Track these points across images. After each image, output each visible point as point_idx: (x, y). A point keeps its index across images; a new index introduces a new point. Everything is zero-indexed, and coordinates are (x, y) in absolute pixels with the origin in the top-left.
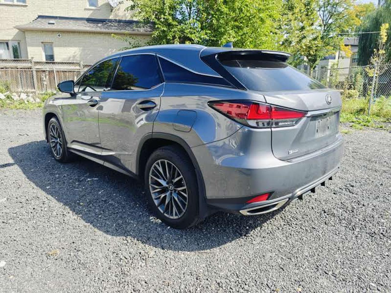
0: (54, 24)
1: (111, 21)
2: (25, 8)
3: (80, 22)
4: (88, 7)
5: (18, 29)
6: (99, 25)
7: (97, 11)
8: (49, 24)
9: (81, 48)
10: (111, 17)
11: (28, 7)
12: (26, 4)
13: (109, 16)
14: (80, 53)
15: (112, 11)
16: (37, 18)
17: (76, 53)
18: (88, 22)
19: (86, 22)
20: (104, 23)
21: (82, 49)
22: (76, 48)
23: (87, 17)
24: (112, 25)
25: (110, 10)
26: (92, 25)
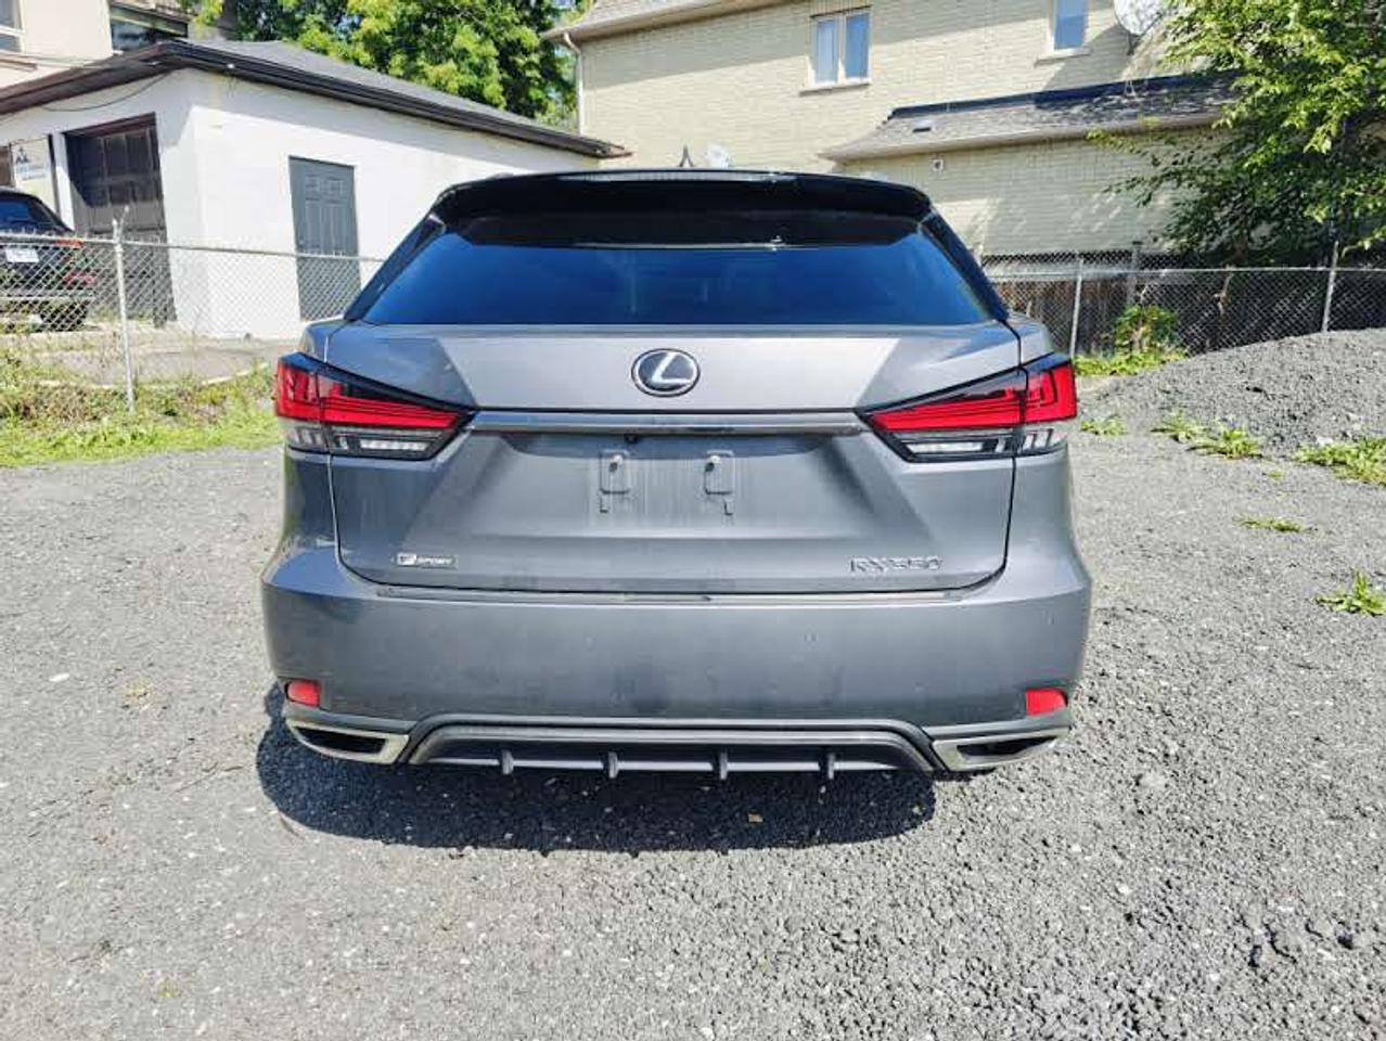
0: (927, 129)
1: (1119, 88)
2: (860, 94)
3: (1012, 111)
4: (1050, 50)
5: (830, 158)
6: (1076, 110)
7: (1075, 61)
8: (917, 130)
9: (998, 200)
10: (1128, 74)
11: (870, 88)
12: (865, 80)
13: (1120, 72)
14: (990, 218)
15: (1131, 52)
16: (889, 118)
17: (980, 219)
18: (1039, 108)
19: (1032, 107)
20: (1096, 100)
21: (1001, 204)
22: (984, 201)
23: (1040, 89)
24: (1125, 101)
25: (1127, 50)
26: (1048, 114)
